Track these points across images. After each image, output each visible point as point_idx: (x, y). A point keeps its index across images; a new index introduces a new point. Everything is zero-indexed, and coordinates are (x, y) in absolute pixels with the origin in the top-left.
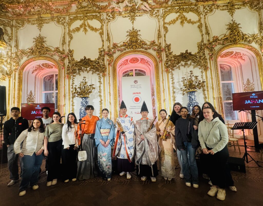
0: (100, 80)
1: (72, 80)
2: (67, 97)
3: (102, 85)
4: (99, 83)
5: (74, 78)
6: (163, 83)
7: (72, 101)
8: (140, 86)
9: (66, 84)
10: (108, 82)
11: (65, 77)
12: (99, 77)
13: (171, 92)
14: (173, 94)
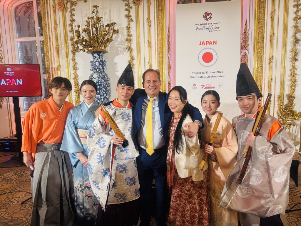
0: (129, 12)
1: (70, 14)
2: (63, 51)
3: (133, 25)
4: (126, 20)
5: (74, 10)
6: (272, 18)
7: (74, 60)
8: (217, 26)
9: (58, 23)
10: (146, 17)
11: (54, 8)
13: (290, 39)
14: (293, 44)
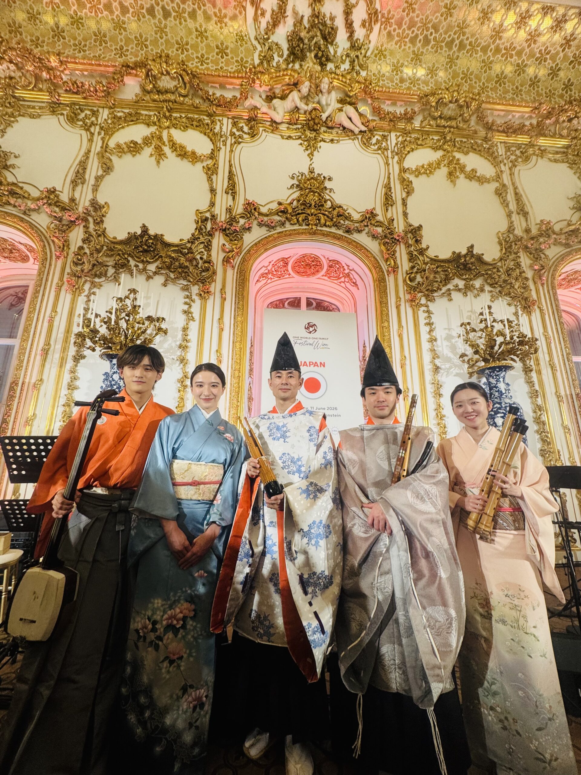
0: (190, 307)
1: (85, 299)
2: (55, 356)
3: (194, 326)
4: (184, 317)
5: (94, 293)
7: (73, 371)
8: (325, 342)
9: (59, 310)
10: (217, 316)
11: (59, 288)
12: (187, 297)
13: (428, 368)
